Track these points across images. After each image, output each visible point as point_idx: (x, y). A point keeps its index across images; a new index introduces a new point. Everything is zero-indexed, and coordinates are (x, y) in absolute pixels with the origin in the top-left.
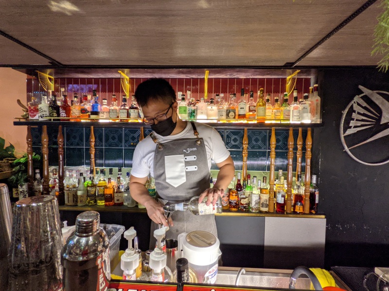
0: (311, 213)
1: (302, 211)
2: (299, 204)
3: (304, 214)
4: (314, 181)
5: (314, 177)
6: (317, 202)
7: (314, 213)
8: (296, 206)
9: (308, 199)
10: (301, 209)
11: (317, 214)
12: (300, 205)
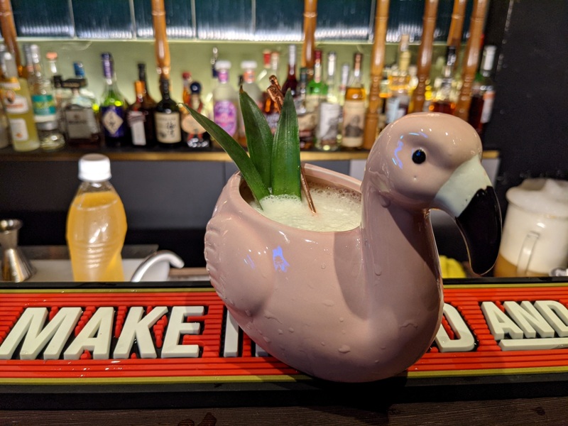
4: (488, 65)
5: (490, 53)
6: (486, 119)
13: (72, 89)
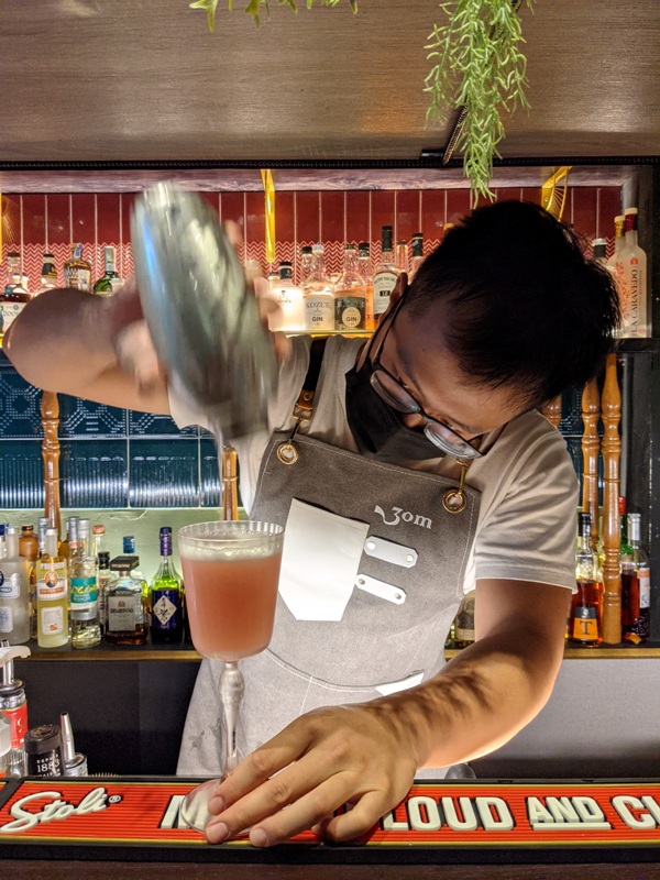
0: (626, 643)
1: (596, 637)
2: (585, 612)
3: (604, 646)
4: (634, 534)
5: (634, 521)
6: (644, 603)
7: (637, 640)
8: (577, 620)
9: (614, 593)
10: (593, 628)
11: (644, 644)
12: (590, 616)
13: (121, 570)
